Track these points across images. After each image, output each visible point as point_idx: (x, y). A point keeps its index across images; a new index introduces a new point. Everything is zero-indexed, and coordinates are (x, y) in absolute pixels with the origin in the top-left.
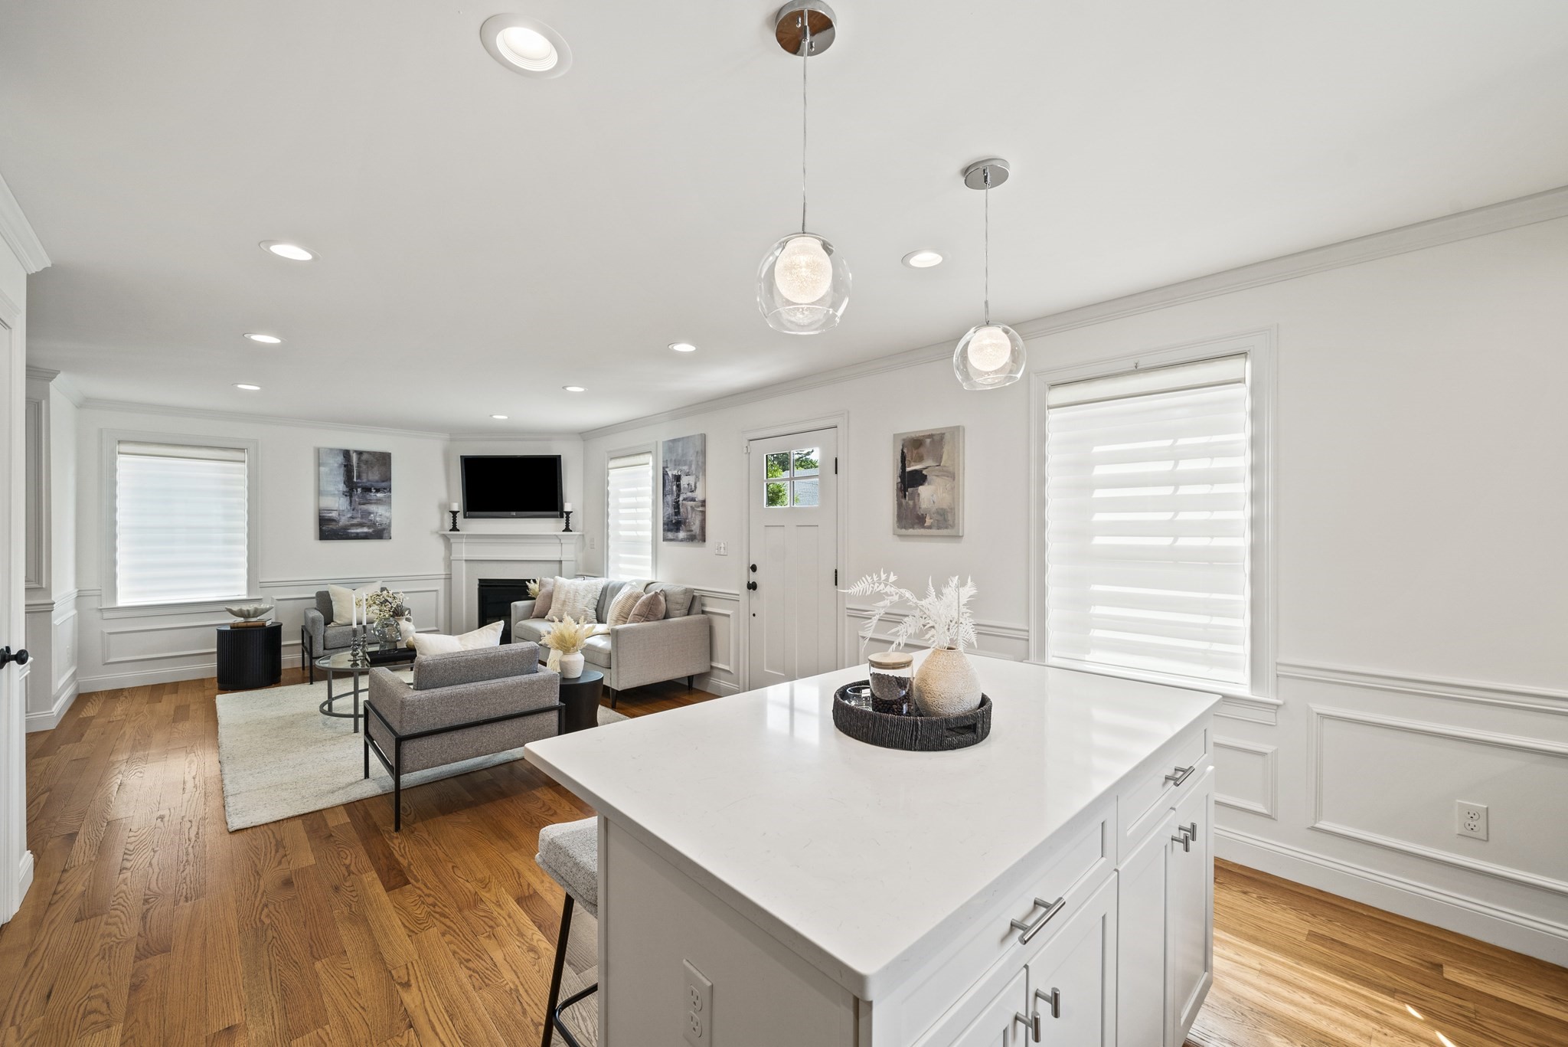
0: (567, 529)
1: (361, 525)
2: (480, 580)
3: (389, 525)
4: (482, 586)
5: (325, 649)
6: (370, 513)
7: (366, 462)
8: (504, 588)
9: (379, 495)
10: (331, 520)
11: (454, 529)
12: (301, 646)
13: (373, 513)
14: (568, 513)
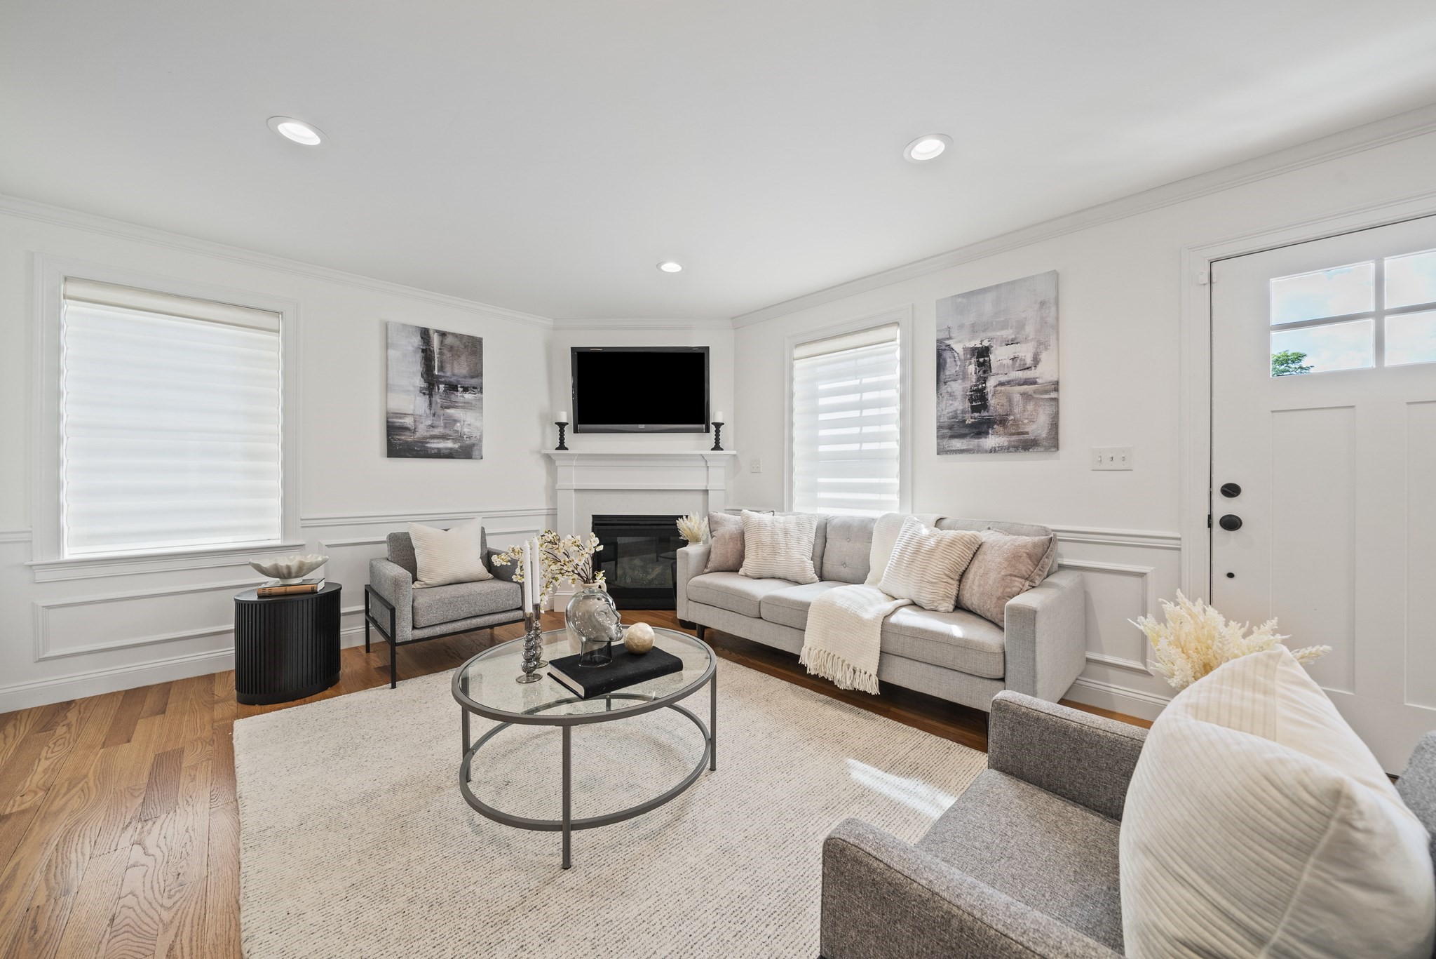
0: (717, 447)
1: (444, 437)
2: (593, 516)
3: (480, 440)
4: (596, 524)
5: (414, 628)
6: (456, 421)
7: (451, 348)
8: (628, 527)
9: (468, 396)
10: (404, 429)
11: (562, 446)
12: (363, 615)
13: (459, 421)
14: (718, 425)
